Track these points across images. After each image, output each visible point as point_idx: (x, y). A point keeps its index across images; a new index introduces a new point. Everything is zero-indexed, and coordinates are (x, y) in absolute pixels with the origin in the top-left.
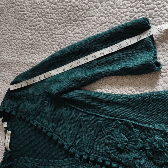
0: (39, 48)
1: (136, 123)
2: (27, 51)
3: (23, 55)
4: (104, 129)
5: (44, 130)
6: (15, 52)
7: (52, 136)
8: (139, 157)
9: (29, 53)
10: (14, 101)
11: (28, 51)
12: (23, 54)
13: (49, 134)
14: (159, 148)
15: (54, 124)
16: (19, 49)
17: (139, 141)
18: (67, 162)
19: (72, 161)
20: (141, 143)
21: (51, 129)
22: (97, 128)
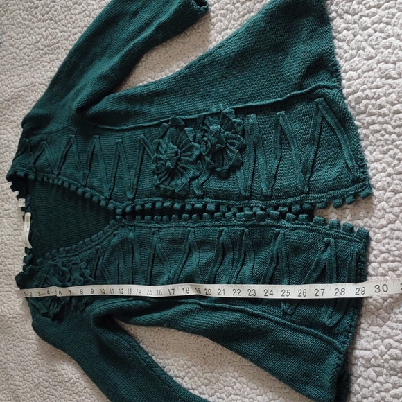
0: (58, 48)
1: (187, 117)
2: (43, 62)
3: (38, 71)
4: (148, 146)
5: (73, 187)
6: (28, 69)
7: (84, 193)
8: (198, 173)
9: (46, 64)
10: (31, 155)
11: (45, 60)
12: (38, 69)
13: (80, 191)
14: (217, 143)
15: (85, 171)
16: (33, 62)
17: (193, 146)
18: (108, 232)
19: (114, 225)
20: (197, 149)
21: (81, 181)
22: (140, 149)
